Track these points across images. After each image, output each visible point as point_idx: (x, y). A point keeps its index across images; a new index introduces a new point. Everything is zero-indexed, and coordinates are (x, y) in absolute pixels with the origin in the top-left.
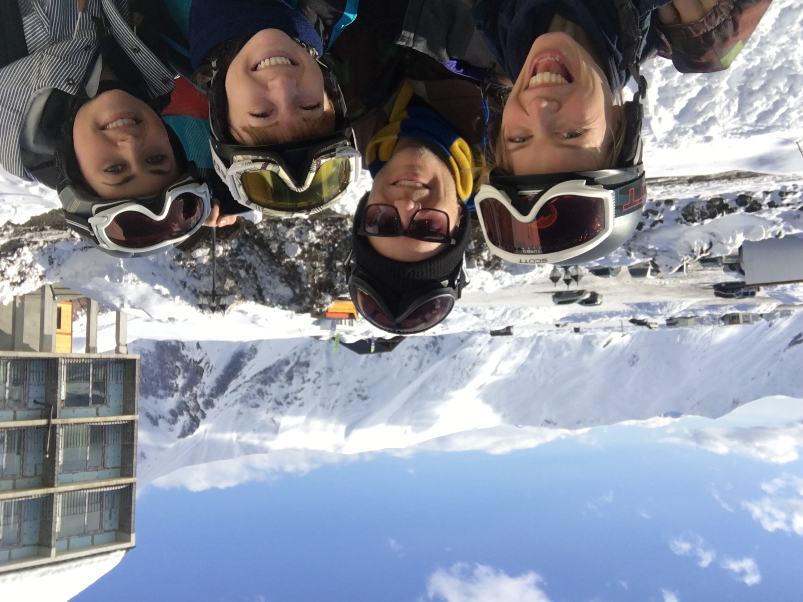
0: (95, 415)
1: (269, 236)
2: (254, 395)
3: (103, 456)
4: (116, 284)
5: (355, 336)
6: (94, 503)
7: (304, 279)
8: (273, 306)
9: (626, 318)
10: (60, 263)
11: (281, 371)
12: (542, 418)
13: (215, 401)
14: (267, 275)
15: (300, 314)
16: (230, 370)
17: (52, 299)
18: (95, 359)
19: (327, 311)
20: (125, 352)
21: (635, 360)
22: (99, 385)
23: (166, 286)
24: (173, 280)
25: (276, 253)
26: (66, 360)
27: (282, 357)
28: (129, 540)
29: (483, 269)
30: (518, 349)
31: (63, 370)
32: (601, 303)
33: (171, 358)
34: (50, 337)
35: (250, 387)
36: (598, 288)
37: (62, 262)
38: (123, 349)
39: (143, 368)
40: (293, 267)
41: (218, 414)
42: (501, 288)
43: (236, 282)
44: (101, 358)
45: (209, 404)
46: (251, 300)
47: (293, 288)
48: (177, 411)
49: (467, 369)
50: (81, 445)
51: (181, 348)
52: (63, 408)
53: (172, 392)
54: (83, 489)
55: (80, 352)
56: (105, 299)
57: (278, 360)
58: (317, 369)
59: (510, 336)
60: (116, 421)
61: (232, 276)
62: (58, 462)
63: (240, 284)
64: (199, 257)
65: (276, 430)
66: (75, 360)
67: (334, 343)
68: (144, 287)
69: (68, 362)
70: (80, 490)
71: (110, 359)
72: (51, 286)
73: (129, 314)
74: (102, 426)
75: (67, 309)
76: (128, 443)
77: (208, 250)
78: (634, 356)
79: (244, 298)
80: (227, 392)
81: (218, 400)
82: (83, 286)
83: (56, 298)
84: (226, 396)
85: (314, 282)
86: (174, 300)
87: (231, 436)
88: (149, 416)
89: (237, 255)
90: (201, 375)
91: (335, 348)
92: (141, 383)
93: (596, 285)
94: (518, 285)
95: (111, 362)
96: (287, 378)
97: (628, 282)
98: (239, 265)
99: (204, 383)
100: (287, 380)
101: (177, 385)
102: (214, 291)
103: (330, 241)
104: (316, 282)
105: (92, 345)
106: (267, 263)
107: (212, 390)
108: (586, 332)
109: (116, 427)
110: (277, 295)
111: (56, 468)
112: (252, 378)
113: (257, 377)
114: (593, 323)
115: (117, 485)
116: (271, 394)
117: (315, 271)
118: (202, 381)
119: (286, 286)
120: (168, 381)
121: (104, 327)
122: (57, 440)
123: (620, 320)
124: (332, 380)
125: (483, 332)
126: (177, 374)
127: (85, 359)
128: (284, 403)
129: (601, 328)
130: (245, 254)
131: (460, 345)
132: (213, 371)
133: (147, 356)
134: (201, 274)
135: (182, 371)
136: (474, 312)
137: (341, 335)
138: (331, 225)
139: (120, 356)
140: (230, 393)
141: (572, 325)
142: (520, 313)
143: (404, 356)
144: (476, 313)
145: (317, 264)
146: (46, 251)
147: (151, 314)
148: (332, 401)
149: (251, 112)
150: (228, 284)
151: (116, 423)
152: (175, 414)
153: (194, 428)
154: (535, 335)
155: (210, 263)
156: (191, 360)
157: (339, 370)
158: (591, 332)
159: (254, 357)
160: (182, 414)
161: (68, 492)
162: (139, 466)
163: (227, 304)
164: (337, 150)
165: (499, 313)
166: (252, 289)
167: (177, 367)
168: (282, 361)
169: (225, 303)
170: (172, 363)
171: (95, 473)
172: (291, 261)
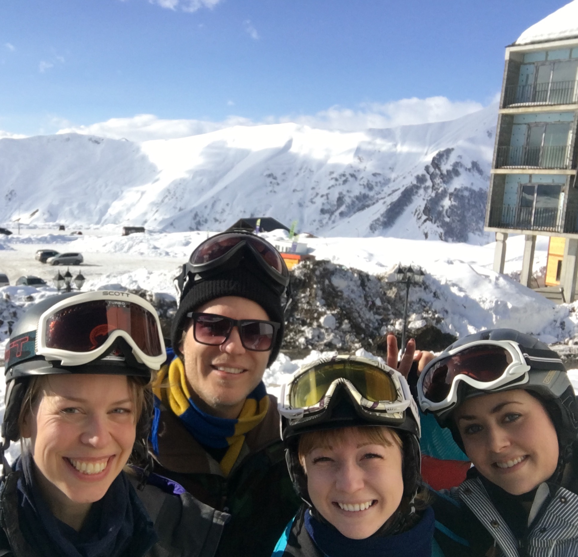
0: (533, 176)
1: (350, 336)
2: (377, 185)
3: (529, 136)
4: (502, 299)
5: (274, 236)
6: (542, 91)
7: (320, 293)
8: (351, 269)
9: (15, 236)
10: (554, 323)
11: (348, 207)
12: (102, 146)
13: (415, 182)
14: (355, 299)
15: (325, 259)
16: (397, 210)
17: (565, 289)
18: (528, 229)
19: (299, 261)
20: (498, 234)
21: (10, 196)
22: (526, 204)
23: (453, 295)
24: (446, 300)
25: (345, 319)
26: (557, 230)
27: (346, 220)
28: (512, 53)
29: (148, 292)
30: (119, 214)
31: (560, 221)
32: (37, 252)
33: (454, 225)
34: (569, 253)
35: (380, 193)
36: (39, 267)
37: (551, 324)
38: (500, 237)
39: (483, 218)
40: (329, 305)
41: (413, 169)
42: (132, 272)
43: (385, 294)
44: (522, 229)
45: (421, 179)
46: (372, 276)
47: (331, 285)
48: (453, 175)
49: (169, 197)
50: (550, 148)
51: (443, 234)
52: (564, 185)
53: (455, 193)
54: (551, 105)
55: (542, 238)
56: (513, 286)
57: (350, 217)
58: (313, 206)
59: (127, 226)
60: (513, 168)
61: (389, 300)
62: (573, 133)
63: (381, 292)
64: (418, 320)
65: (358, 152)
66: (548, 229)
67: (295, 231)
68: (475, 295)
69: (554, 229)
70: (554, 105)
71: (514, 229)
72: (565, 301)
73: (491, 270)
74: (527, 165)
75: (551, 279)
76: (504, 147)
77: (409, 327)
78: (10, 199)
79: (379, 279)
80: (402, 189)
81: (412, 183)
82: (534, 299)
83: (560, 290)
84: (403, 186)
85: (310, 289)
86: (447, 281)
87: (403, 149)
88: (480, 172)
89: (382, 320)
90: (426, 208)
91: (294, 225)
92: (485, 204)
93: (41, 270)
94: (115, 275)
95: (512, 225)
96: (343, 200)
97: (10, 271)
98: (381, 310)
99: (424, 199)
100: (343, 197)
101: (450, 199)
102: (408, 287)
103: (292, 327)
104: (308, 289)
105: (530, 243)
106: (354, 310)
107: (417, 192)
108: (54, 226)
109: (514, 163)
110: (346, 279)
111: (575, 127)
112: (377, 201)
113: (372, 202)
114: (46, 234)
115: (518, 107)
116: (360, 185)
117: (308, 300)
118: (425, 202)
119: (337, 288)
120: (458, 204)
121: (517, 259)
122: (572, 154)
123: (21, 235)
124: (300, 195)
125: (151, 232)
126: (449, 210)
127: (536, 230)
128: (348, 176)
129: (39, 228)
130: (375, 321)
131: (174, 220)
132: (414, 211)
133: (476, 229)
134: (418, 303)
135: (444, 212)
136: (159, 251)
137: (288, 237)
138: (290, 342)
139: (503, 230)
140: (399, 189)
141: (66, 233)
142: (115, 247)
143: (229, 214)
144: (157, 250)
145: (306, 306)
146: (567, 335)
147: (471, 269)
148: (302, 174)
149: (382, 460)
150: (393, 293)
151: (514, 167)
152: (455, 172)
153: (438, 157)
154: (102, 225)
155: (408, 314)
156: (435, 223)
157: (292, 204)
158: (49, 225)
159: (373, 222)
160: (448, 171)
161: (566, 104)
162: (495, 124)
163: (396, 274)
164: (302, 416)
165: (136, 248)
166: (370, 287)
167: (449, 217)
168: (346, 216)
169: (399, 275)
170: (454, 221)
171: (538, 120)
172: (331, 311)
